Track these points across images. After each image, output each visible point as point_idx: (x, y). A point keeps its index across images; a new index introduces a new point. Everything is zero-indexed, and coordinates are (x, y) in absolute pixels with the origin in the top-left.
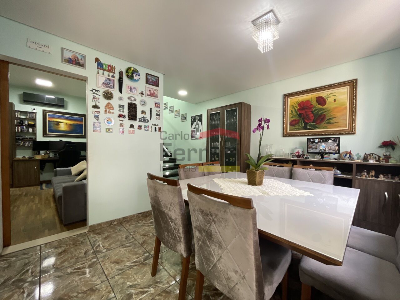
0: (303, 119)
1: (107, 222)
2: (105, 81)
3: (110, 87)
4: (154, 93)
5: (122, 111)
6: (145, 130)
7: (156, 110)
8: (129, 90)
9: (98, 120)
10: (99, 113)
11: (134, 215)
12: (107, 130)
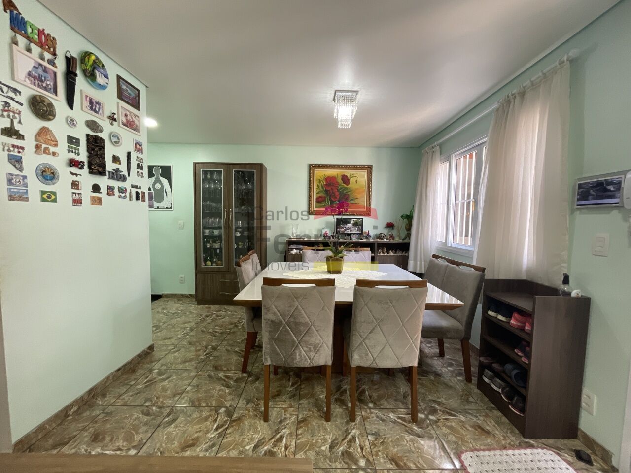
0: (330, 196)
1: (56, 416)
2: (33, 70)
3: (46, 89)
4: (133, 121)
5: (75, 153)
6: (120, 197)
7: (137, 157)
8: (89, 105)
9: (20, 169)
10: (21, 150)
11: (108, 378)
12: (45, 196)
